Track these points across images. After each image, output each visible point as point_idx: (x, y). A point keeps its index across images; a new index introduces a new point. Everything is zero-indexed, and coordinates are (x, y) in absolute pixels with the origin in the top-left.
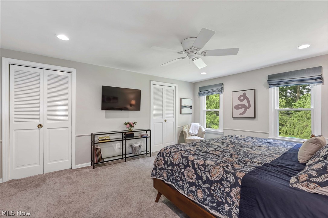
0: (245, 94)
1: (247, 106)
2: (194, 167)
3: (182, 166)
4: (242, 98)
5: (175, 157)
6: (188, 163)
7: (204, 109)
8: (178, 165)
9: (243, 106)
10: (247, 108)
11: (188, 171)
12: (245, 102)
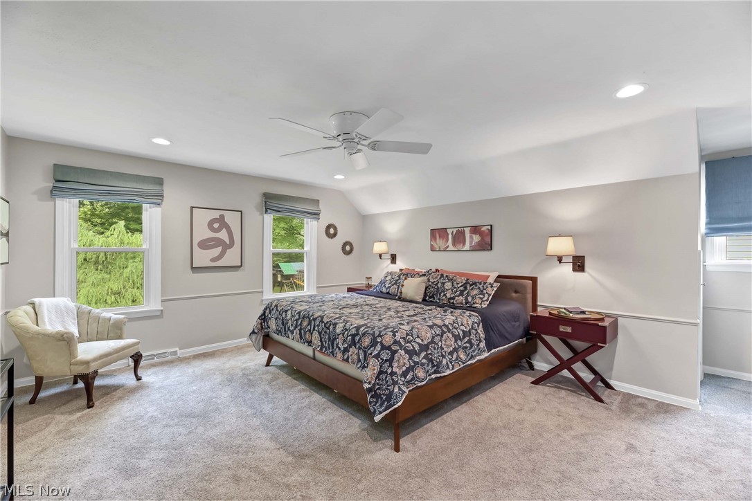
0: (222, 217)
1: (228, 243)
2: (449, 330)
3: (437, 339)
4: (216, 225)
5: (423, 333)
6: (442, 330)
7: (72, 246)
8: (432, 342)
9: (218, 242)
10: (226, 247)
11: (446, 340)
12: (223, 235)
